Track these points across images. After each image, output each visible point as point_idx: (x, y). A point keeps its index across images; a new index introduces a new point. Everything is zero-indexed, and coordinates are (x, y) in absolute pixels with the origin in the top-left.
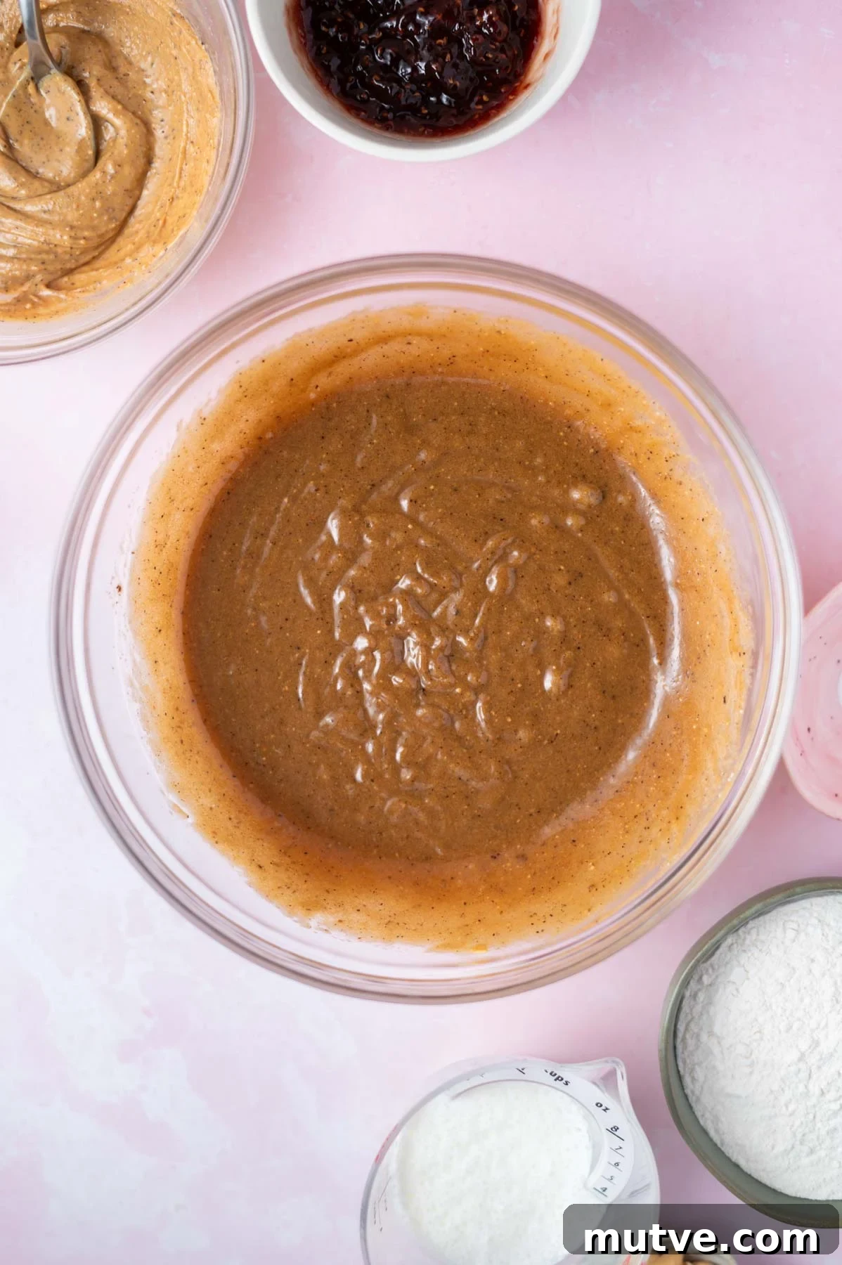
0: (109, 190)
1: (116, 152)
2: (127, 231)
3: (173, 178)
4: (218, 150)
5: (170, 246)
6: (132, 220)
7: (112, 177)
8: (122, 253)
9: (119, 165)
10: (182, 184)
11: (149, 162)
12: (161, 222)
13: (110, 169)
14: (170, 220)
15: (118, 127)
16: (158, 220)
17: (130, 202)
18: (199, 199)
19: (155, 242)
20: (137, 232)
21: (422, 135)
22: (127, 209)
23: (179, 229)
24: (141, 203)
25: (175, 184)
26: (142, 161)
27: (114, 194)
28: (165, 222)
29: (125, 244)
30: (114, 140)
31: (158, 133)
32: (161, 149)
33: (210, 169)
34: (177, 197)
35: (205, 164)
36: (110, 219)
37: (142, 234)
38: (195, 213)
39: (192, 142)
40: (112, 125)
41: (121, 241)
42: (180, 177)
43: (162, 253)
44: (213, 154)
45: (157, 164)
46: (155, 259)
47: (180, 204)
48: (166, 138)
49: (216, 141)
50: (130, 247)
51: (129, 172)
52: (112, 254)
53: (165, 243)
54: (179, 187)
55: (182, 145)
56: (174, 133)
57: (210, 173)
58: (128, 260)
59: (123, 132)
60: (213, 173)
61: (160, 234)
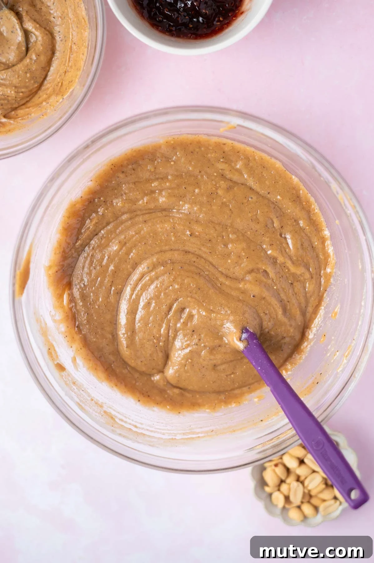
0: (34, 67)
1: (37, 49)
2: (43, 88)
3: (66, 61)
4: (88, 48)
5: (65, 97)
6: (46, 82)
7: (35, 61)
8: (41, 99)
9: (38, 55)
10: (70, 64)
11: (53, 53)
12: (60, 84)
13: (34, 57)
14: (64, 83)
15: (37, 36)
16: (59, 83)
17: (44, 73)
18: (79, 73)
19: (57, 94)
20: (48, 89)
21: (190, 38)
22: (43, 77)
23: (69, 88)
24: (50, 74)
25: (67, 65)
26: (50, 53)
27: (36, 70)
28: (62, 84)
29: (42, 94)
30: (36, 42)
31: (58, 38)
32: (59, 46)
33: (84, 58)
34: (68, 71)
35: (81, 56)
36: (35, 82)
37: (51, 89)
38: (77, 80)
39: (75, 43)
40: (35, 35)
41: (40, 93)
42: (69, 61)
43: (61, 100)
44: (86, 50)
45: (57, 54)
46: (58, 103)
47: (69, 75)
48: (61, 41)
49: (87, 44)
50: (45, 96)
51: (43, 58)
52: (36, 100)
53: (62, 95)
54: (68, 66)
55: (70, 44)
56: (65, 39)
57: (84, 60)
58: (44, 103)
59: (40, 38)
60: (86, 60)
61: (59, 90)
